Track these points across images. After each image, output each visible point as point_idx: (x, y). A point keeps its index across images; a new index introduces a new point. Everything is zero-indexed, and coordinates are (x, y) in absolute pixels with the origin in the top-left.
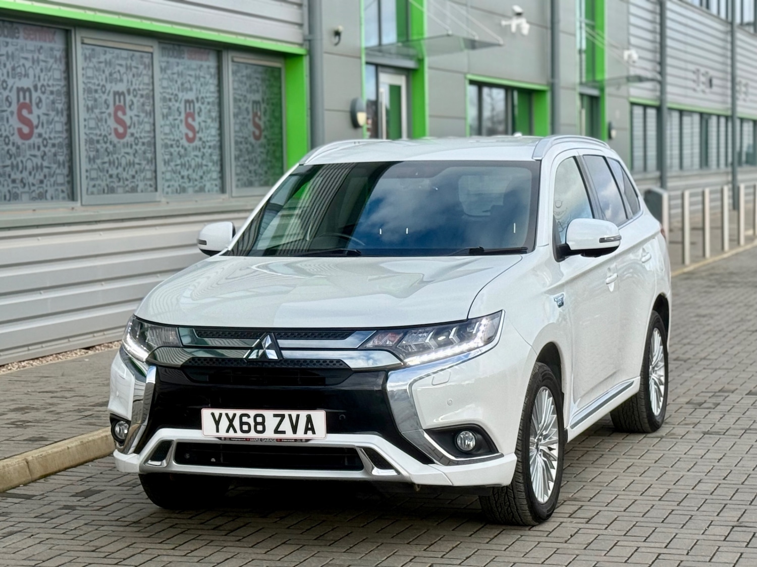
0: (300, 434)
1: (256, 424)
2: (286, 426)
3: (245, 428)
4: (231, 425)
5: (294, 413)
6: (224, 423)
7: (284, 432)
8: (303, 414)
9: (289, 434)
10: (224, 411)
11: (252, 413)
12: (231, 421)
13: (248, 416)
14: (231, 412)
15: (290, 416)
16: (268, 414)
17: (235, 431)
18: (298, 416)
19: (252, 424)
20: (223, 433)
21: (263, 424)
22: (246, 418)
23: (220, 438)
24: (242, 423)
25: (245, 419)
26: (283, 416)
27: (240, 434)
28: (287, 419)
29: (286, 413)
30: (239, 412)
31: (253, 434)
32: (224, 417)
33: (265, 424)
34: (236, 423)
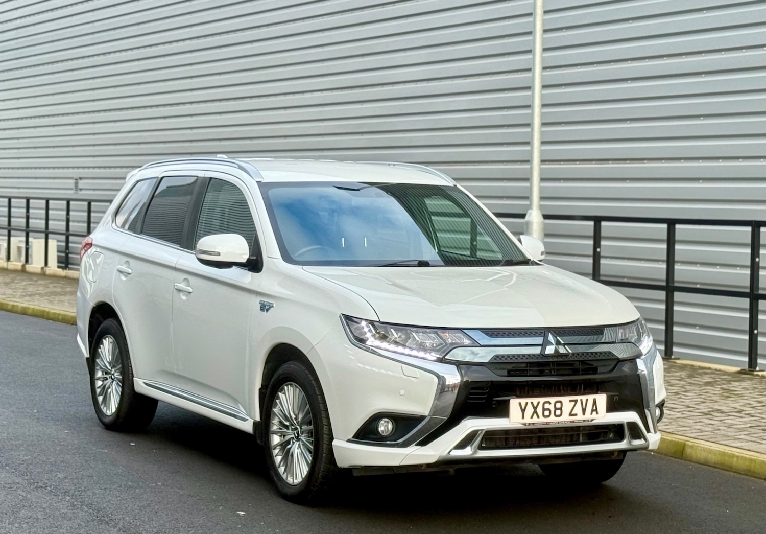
0: (588, 416)
1: (556, 409)
2: (578, 409)
3: (547, 413)
4: (535, 412)
5: (584, 398)
6: (529, 410)
7: (576, 415)
8: (591, 398)
9: (580, 417)
10: (529, 400)
11: (553, 400)
12: (535, 408)
13: (550, 403)
14: (535, 400)
15: (581, 400)
16: (566, 400)
17: (538, 417)
18: (587, 400)
19: (553, 410)
20: (528, 420)
21: (561, 409)
22: (548, 404)
23: (525, 424)
24: (544, 410)
25: (547, 406)
26: (576, 401)
27: (542, 419)
28: (579, 402)
29: (578, 398)
30: (542, 400)
31: (553, 419)
32: (529, 406)
33: (563, 409)
34: (539, 410)
